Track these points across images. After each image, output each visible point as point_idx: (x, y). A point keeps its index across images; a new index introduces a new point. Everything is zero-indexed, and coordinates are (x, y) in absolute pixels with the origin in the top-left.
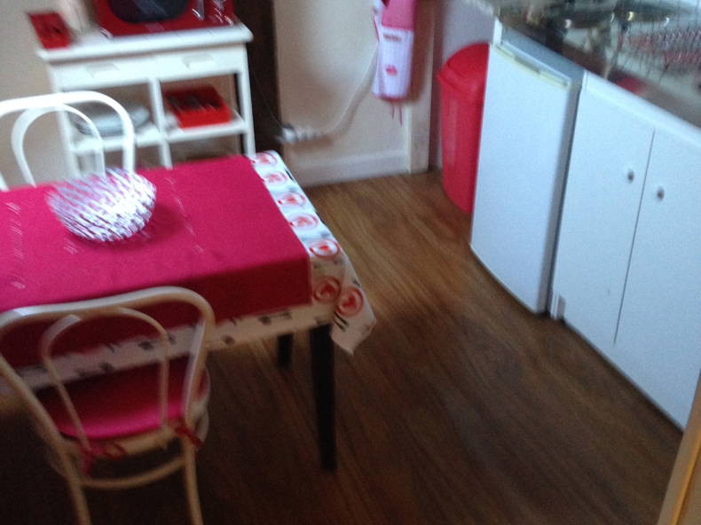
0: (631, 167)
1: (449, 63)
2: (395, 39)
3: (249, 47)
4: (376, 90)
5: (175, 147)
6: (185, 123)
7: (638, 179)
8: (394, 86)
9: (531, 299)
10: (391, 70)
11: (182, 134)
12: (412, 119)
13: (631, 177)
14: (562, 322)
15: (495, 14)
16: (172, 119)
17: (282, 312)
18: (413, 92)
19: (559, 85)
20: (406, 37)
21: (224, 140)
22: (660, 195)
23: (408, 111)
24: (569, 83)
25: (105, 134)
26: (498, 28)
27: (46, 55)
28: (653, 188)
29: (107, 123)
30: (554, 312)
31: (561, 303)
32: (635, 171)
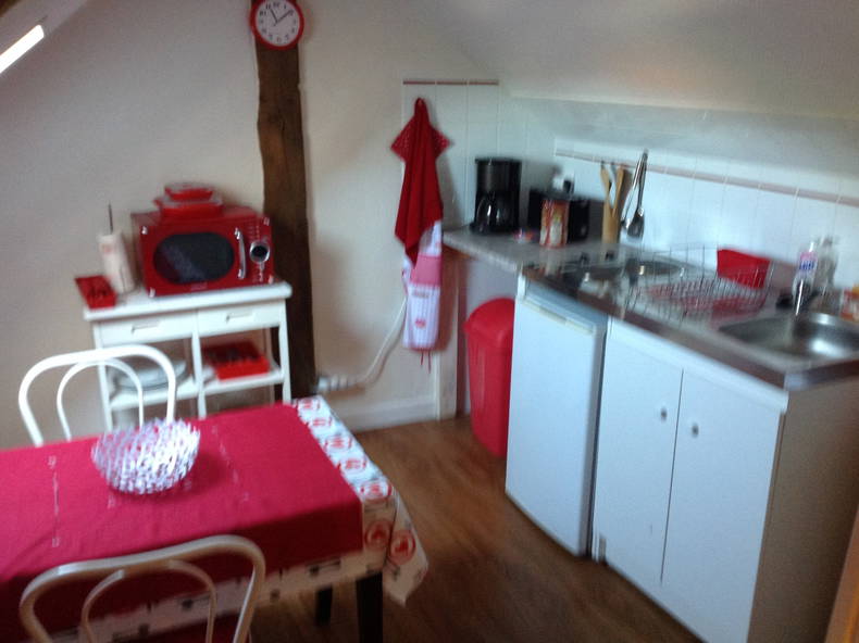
0: (664, 404)
1: (474, 315)
2: (424, 295)
3: (289, 302)
4: (406, 339)
5: (210, 399)
6: (224, 375)
7: (671, 416)
8: (423, 337)
9: (572, 541)
10: (421, 323)
11: (218, 386)
12: (440, 367)
13: (664, 414)
14: (604, 563)
15: (518, 270)
16: (209, 372)
17: (332, 562)
18: (441, 343)
19: (585, 331)
20: (434, 294)
21: (260, 392)
22: (695, 431)
23: (436, 360)
24: (595, 330)
25: (147, 388)
26: (522, 283)
27: (90, 315)
28: (687, 423)
29: (151, 377)
30: (595, 552)
31: (603, 543)
32: (668, 409)
